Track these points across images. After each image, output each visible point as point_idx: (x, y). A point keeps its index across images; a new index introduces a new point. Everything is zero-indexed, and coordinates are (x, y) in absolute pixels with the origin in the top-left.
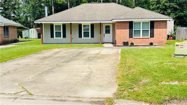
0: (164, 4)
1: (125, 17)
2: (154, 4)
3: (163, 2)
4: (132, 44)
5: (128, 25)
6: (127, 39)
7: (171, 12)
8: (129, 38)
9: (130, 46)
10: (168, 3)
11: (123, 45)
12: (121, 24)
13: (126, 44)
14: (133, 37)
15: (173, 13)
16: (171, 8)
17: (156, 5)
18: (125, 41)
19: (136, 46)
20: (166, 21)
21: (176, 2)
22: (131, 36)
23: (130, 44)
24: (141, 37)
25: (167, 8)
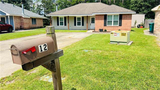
0: (140, 3)
1: (101, 12)
2: (133, 3)
3: (140, 2)
4: (106, 31)
5: (103, 17)
6: (103, 27)
7: (145, 9)
8: (104, 26)
9: (104, 32)
10: (143, 2)
11: (99, 31)
12: (99, 16)
13: (101, 30)
14: (107, 26)
15: (147, 9)
16: (145, 6)
17: (135, 4)
18: (101, 28)
19: (108, 32)
20: (131, 14)
21: (149, 2)
22: (105, 25)
23: (104, 31)
24: (113, 25)
25: (143, 6)
